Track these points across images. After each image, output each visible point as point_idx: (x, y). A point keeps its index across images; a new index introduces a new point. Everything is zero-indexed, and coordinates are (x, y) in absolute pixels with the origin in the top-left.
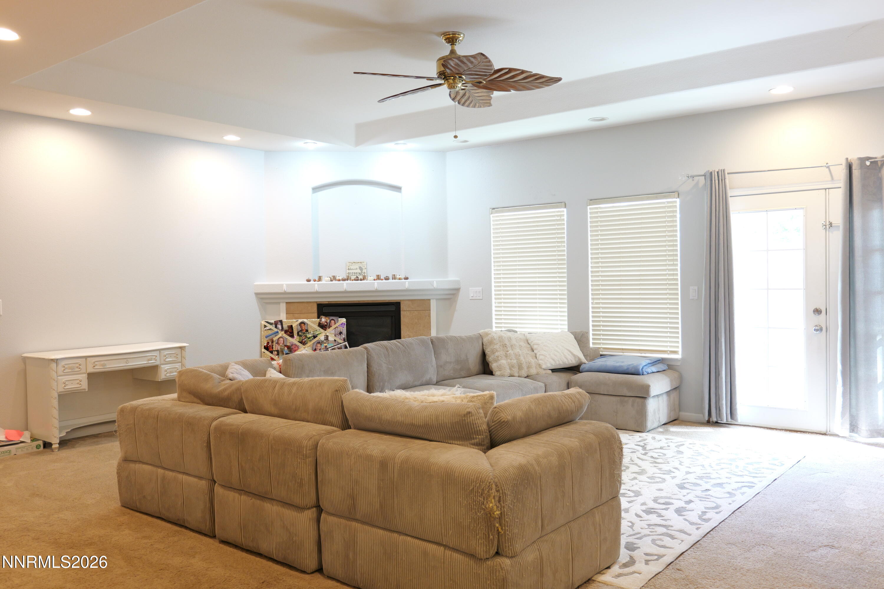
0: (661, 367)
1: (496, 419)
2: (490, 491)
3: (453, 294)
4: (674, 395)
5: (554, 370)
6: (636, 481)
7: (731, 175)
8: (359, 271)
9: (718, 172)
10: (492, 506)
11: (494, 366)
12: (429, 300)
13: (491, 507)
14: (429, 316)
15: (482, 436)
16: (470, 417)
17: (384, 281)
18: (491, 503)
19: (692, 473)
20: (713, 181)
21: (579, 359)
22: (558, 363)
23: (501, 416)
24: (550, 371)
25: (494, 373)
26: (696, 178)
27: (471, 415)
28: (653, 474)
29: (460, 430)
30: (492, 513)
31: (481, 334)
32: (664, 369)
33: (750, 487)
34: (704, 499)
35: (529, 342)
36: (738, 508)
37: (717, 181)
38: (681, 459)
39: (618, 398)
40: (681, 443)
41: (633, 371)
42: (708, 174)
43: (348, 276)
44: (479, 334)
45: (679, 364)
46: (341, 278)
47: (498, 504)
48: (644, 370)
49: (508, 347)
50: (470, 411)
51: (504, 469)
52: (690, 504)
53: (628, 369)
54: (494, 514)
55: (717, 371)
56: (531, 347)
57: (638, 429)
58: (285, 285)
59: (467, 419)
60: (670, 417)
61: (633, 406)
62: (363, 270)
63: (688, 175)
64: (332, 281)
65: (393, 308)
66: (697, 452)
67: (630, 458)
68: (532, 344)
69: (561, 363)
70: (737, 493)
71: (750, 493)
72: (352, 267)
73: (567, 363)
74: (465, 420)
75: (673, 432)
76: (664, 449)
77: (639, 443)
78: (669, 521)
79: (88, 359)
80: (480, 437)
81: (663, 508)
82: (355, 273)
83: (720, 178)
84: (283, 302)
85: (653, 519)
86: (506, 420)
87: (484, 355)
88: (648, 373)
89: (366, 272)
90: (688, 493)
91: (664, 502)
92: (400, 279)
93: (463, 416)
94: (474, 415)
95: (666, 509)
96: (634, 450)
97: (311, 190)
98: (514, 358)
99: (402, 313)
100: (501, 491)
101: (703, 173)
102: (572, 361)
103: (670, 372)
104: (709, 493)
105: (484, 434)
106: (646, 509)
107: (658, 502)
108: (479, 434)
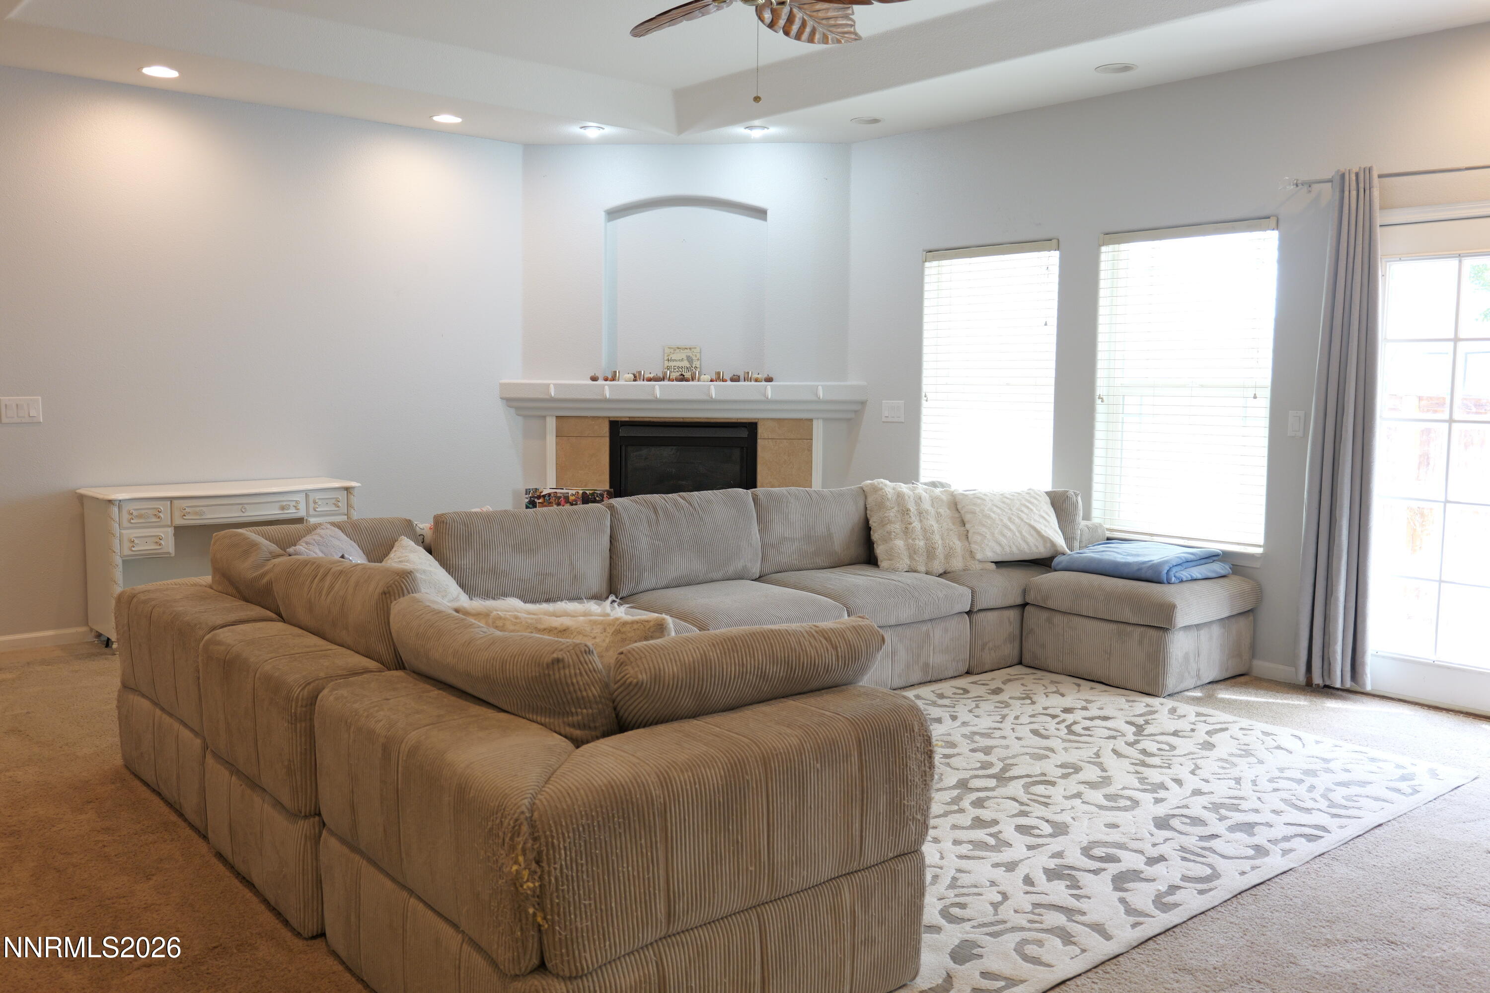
0: (1218, 568)
1: (619, 678)
2: (516, 839)
3: (856, 412)
4: (1243, 622)
5: (999, 564)
6: (1077, 802)
7: (1387, 179)
8: (686, 364)
9: (1357, 175)
10: (517, 870)
11: (880, 550)
12: (811, 420)
13: (515, 873)
14: (810, 450)
15: (590, 711)
16: (559, 670)
17: (729, 383)
18: (516, 862)
19: (1205, 793)
20: (1347, 193)
21: (1053, 544)
22: (1007, 549)
23: (627, 671)
24: (993, 566)
25: (879, 563)
26: (1316, 187)
27: (561, 665)
28: (1124, 788)
29: (544, 693)
30: (518, 885)
31: (865, 489)
32: (1223, 572)
33: (1311, 838)
34: (1192, 857)
35: (959, 507)
36: (1255, 886)
37: (1354, 193)
38: (1199, 762)
39: (1114, 626)
40: (1223, 726)
41: (1149, 575)
42: (1338, 178)
43: (665, 373)
44: (862, 488)
45: (1257, 565)
46: (651, 376)
47: (534, 866)
48: (1172, 573)
49: (911, 514)
50: (560, 656)
51: (566, 790)
52: (1155, 866)
53: (1139, 570)
54: (522, 886)
55: (1329, 583)
56: (961, 517)
57: (1147, 690)
58: (552, 386)
59: (554, 674)
60: (1227, 670)
61: (1141, 642)
62: (694, 363)
63: (1297, 180)
64: (635, 380)
65: (744, 434)
66: (1246, 747)
67: (1095, 750)
68: (962, 512)
69: (1015, 549)
70: (1276, 850)
71: (1304, 849)
72: (674, 357)
73: (1026, 549)
74: (549, 675)
75: (1223, 700)
76: (1182, 737)
77: (1134, 719)
78: (1086, 900)
79: (175, 502)
80: (585, 711)
81: (1092, 869)
82: (679, 367)
83: (1361, 185)
84: (552, 416)
85: (1059, 892)
86: (635, 680)
87: (866, 528)
88: (1182, 581)
89: (698, 366)
90: (1166, 840)
91: (1104, 855)
92: (756, 380)
93: (545, 665)
94: (569, 666)
95: (1096, 872)
96: (1115, 733)
97: (602, 216)
98: (921, 537)
99: (760, 443)
100: (543, 840)
101: (1329, 176)
102: (1037, 548)
103: (1236, 578)
104: (1214, 843)
105: (594, 706)
106: (1054, 867)
107: (1090, 853)
108: (583, 706)
